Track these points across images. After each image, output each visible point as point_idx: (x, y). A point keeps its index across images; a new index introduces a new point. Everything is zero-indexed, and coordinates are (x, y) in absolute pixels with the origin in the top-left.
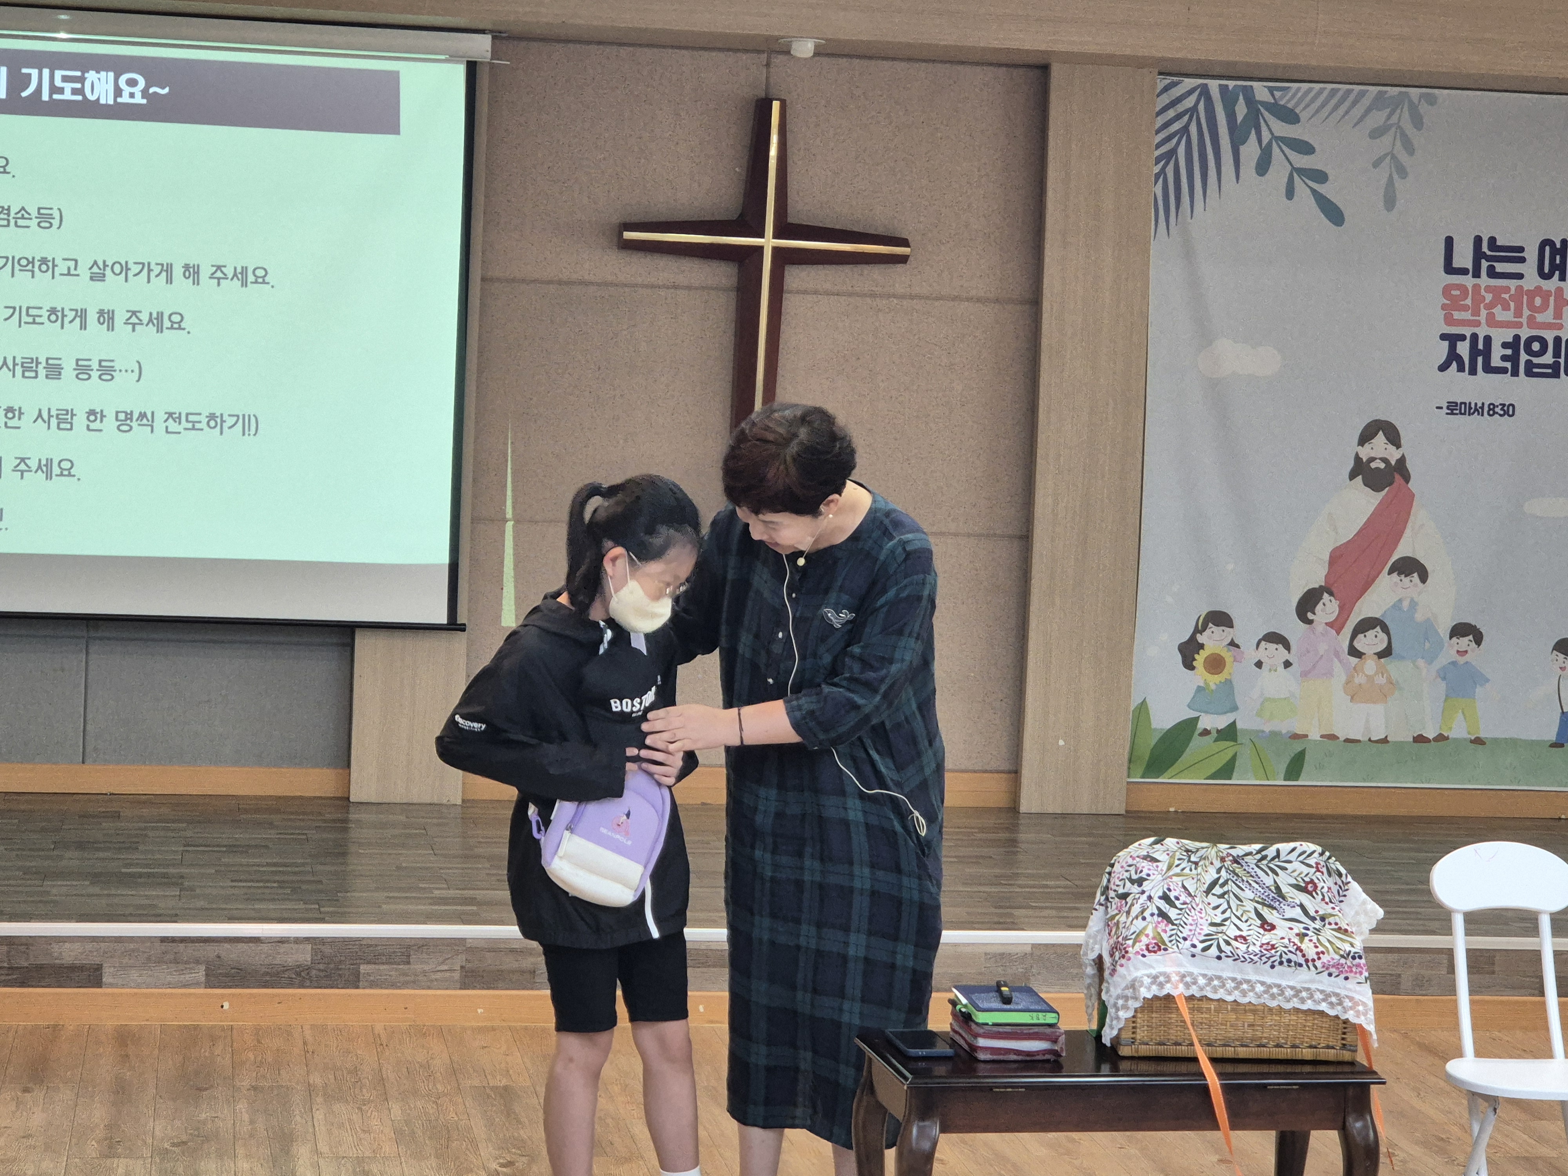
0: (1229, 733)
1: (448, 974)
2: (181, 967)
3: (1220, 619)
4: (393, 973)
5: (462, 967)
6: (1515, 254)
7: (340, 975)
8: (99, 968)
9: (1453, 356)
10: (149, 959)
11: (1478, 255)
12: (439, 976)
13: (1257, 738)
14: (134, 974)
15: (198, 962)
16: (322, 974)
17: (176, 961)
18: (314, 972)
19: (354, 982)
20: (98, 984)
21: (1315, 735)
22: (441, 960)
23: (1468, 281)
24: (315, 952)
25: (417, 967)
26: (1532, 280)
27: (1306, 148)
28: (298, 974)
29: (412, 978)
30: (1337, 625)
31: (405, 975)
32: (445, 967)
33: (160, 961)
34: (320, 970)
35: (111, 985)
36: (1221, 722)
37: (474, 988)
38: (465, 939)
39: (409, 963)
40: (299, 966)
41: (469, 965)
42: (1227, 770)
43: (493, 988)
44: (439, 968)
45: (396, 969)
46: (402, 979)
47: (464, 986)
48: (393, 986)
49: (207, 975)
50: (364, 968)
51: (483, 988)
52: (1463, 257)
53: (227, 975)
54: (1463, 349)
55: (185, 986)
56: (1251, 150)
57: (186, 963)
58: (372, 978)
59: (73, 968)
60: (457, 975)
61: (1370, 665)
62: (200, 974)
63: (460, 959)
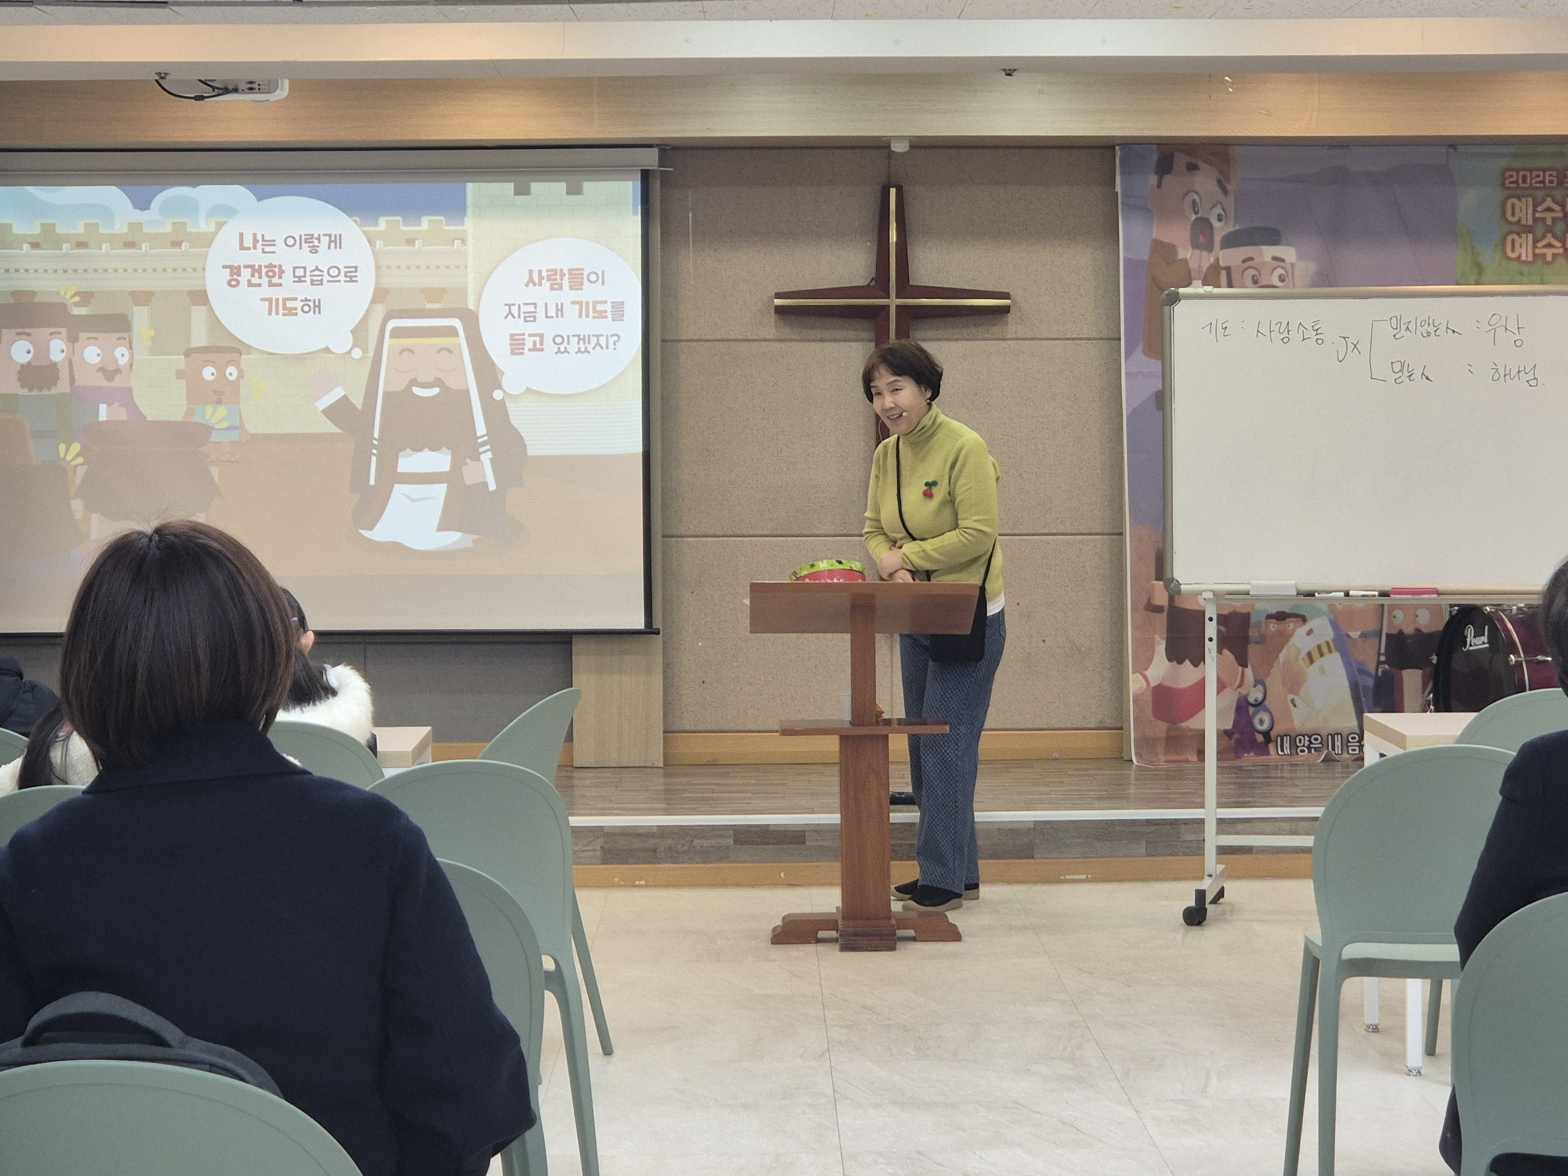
1: (592, 853)
5: (601, 847)
22: (586, 842)
32: (589, 848)
37: (611, 863)
38: (603, 827)
41: (606, 846)
43: (627, 863)
44: (585, 848)
47: (604, 863)
51: (617, 864)
60: (598, 853)
63: (600, 842)
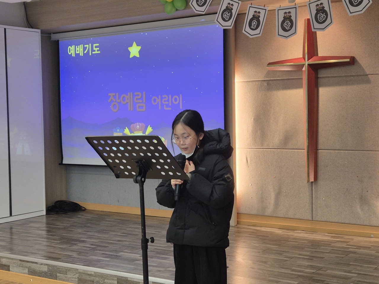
1: (75, 279)
2: (24, 268)
4: (64, 277)
5: (78, 277)
7: (53, 276)
8: (9, 266)
10: (17, 265)
12: (73, 279)
14: (15, 268)
15: (26, 267)
16: (50, 275)
17: (22, 267)
18: (48, 274)
19: (56, 278)
20: (9, 270)
22: (73, 275)
24: (48, 268)
25: (69, 276)
28: (45, 274)
29: (67, 279)
31: (66, 278)
32: (74, 277)
33: (20, 266)
34: (49, 274)
35: (12, 271)
38: (78, 270)
39: (67, 275)
40: (45, 272)
45: (65, 276)
46: (66, 279)
48: (64, 280)
49: (28, 271)
50: (58, 274)
53: (32, 272)
55: (24, 274)
57: (24, 267)
58: (59, 278)
59: (5, 265)
60: (77, 279)
62: (26, 271)
63: (77, 275)
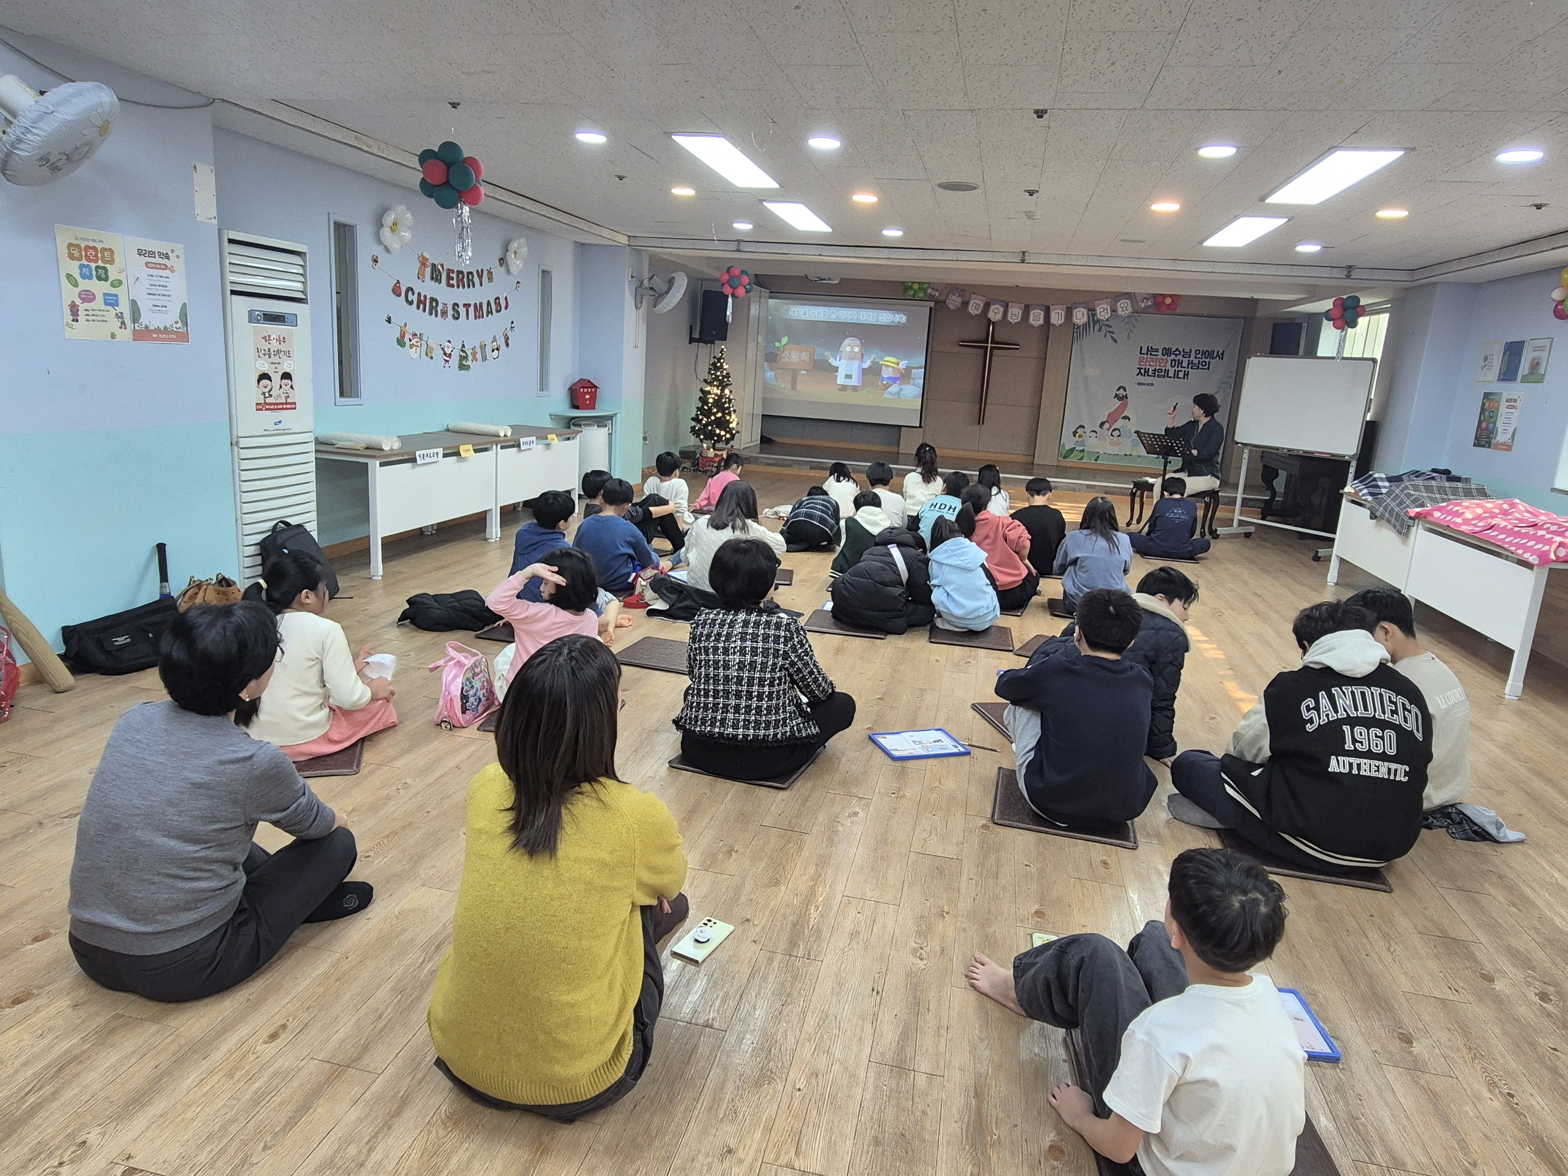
0: (1083, 451)
3: (1082, 427)
6: (1157, 350)
9: (1140, 372)
11: (1148, 350)
13: (1088, 452)
21: (1101, 452)
23: (1145, 356)
26: (1160, 356)
27: (1110, 326)
30: (1108, 430)
36: (1081, 448)
42: (1082, 458)
52: (1144, 351)
54: (1142, 371)
56: (1097, 327)
61: (1115, 438)
